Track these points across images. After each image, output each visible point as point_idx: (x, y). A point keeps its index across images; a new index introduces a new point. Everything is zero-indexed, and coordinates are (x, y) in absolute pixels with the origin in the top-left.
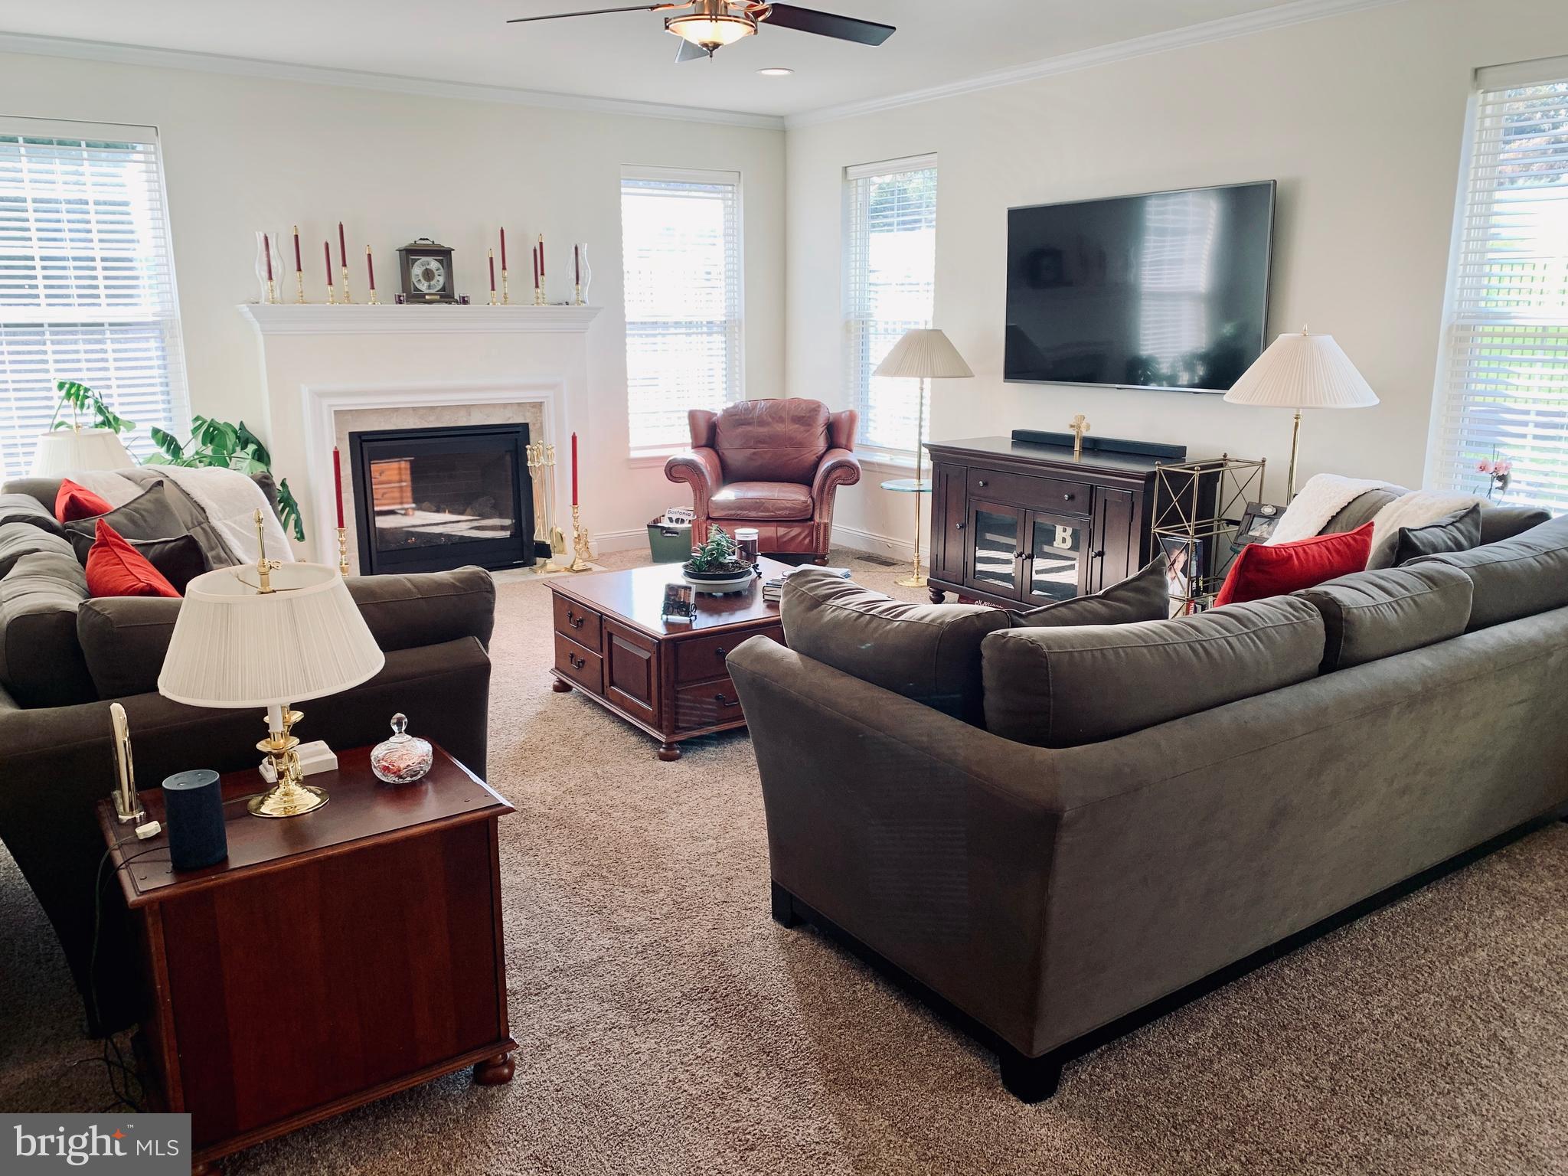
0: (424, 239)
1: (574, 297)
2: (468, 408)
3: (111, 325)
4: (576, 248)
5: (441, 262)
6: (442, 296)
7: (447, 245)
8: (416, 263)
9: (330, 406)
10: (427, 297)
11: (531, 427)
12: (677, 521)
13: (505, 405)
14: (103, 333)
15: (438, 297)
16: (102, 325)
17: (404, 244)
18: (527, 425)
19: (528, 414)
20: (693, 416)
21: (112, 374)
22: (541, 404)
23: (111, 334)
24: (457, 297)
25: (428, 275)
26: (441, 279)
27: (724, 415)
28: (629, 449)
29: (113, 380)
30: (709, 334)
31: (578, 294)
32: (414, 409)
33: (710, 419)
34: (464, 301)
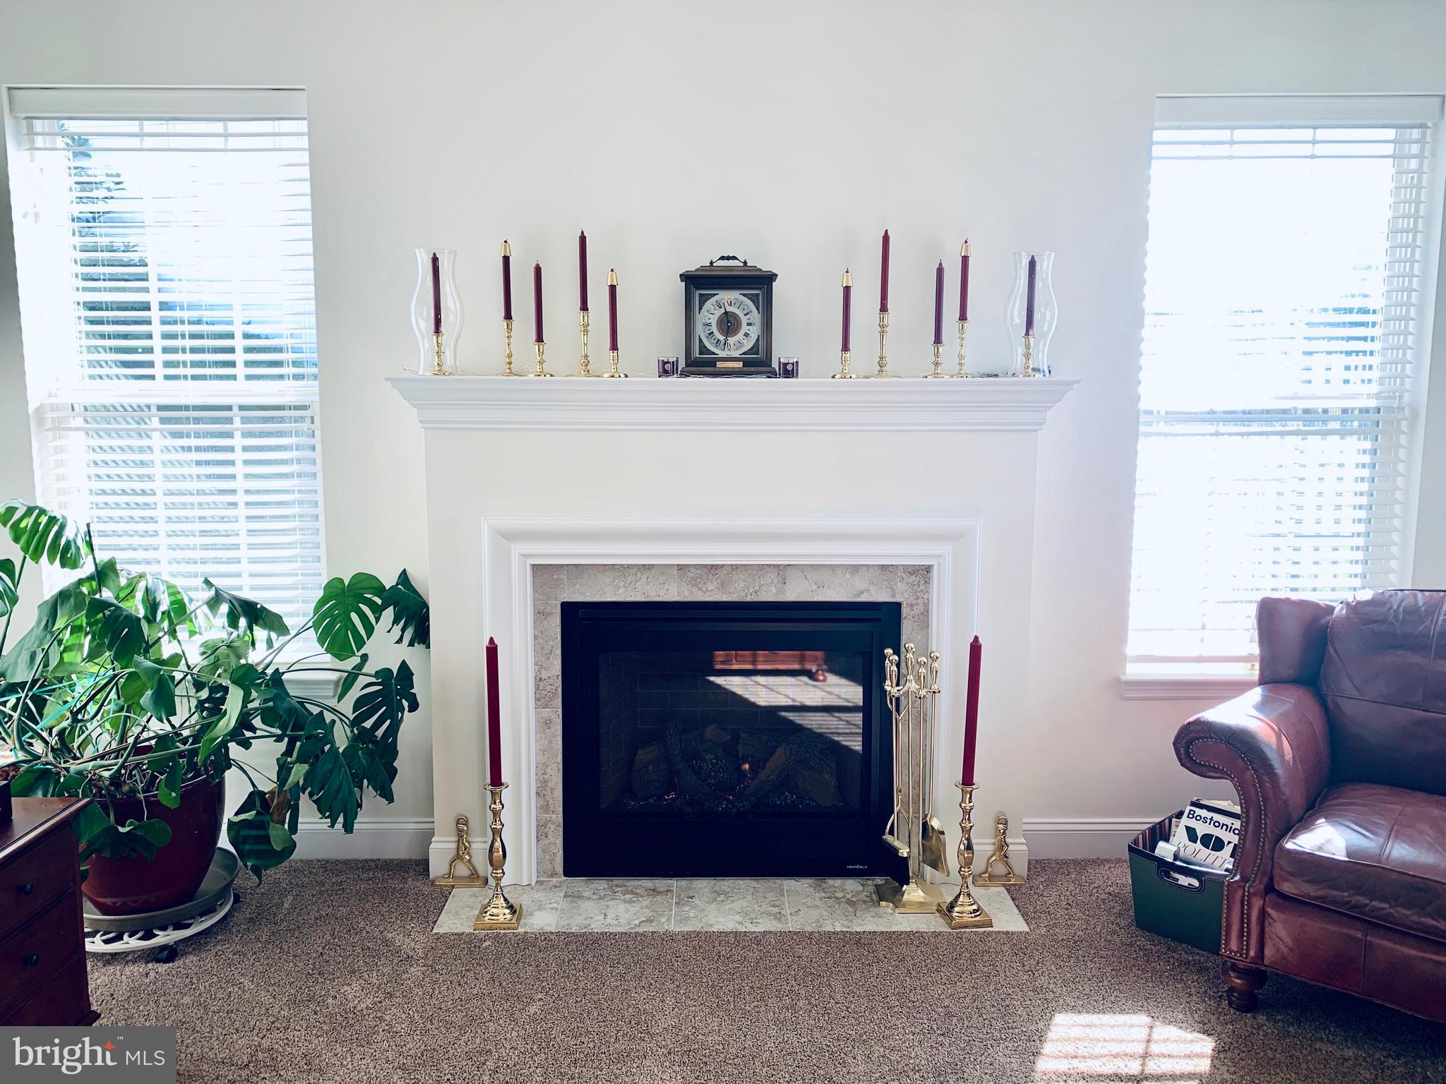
0: (728, 258)
1: (1020, 359)
2: (782, 571)
3: (242, 408)
4: (1032, 264)
5: (755, 299)
6: (747, 363)
7: (765, 267)
8: (709, 302)
9: (525, 556)
10: (719, 364)
11: (904, 611)
12: (1206, 840)
13: (855, 568)
14: (230, 421)
15: (740, 365)
16: (229, 408)
17: (692, 266)
18: (897, 606)
19: (900, 586)
20: (1269, 613)
21: (240, 484)
22: (928, 569)
23: (243, 422)
24: (775, 365)
25: (729, 324)
26: (755, 332)
27: (1348, 617)
28: (1123, 659)
29: (241, 493)
30: (1342, 434)
31: (1027, 356)
32: (681, 567)
33: (1315, 619)
34: (789, 371)
